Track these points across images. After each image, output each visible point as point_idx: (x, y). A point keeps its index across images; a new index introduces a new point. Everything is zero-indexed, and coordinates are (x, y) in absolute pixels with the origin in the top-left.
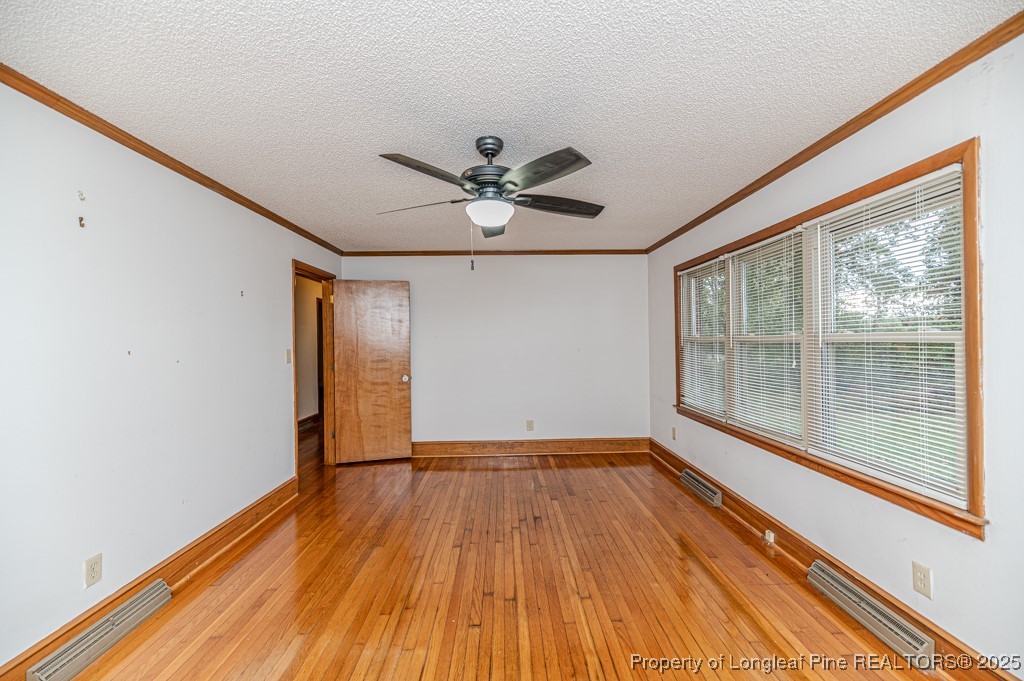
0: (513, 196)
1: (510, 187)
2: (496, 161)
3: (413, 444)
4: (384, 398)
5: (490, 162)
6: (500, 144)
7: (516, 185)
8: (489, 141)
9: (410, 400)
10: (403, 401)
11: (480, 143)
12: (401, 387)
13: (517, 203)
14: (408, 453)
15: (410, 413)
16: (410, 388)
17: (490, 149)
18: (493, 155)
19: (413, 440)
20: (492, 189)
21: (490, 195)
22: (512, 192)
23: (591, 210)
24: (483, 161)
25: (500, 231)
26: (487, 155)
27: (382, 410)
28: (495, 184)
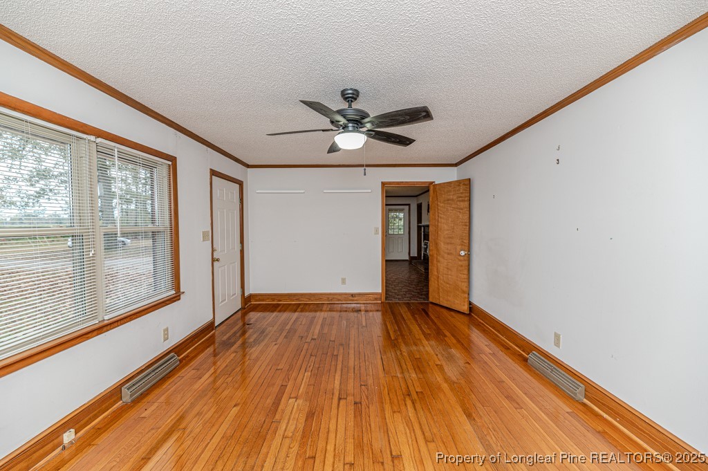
5: (350, 106)
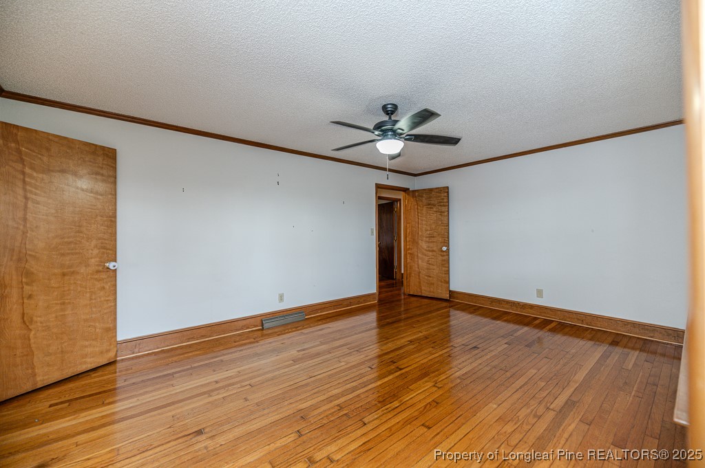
0: (404, 136)
1: (400, 131)
2: (393, 118)
3: (450, 291)
4: (433, 260)
5: (390, 118)
6: (395, 107)
7: (403, 130)
8: (389, 106)
9: (449, 263)
10: (444, 263)
11: (384, 108)
12: (442, 253)
13: (406, 140)
14: (447, 296)
15: (449, 271)
16: (448, 255)
17: (390, 110)
18: (392, 114)
19: (451, 289)
20: (390, 133)
21: (389, 136)
22: (401, 134)
23: (453, 141)
24: (386, 118)
25: (399, 155)
26: (388, 114)
27: (431, 267)
28: (391, 130)
